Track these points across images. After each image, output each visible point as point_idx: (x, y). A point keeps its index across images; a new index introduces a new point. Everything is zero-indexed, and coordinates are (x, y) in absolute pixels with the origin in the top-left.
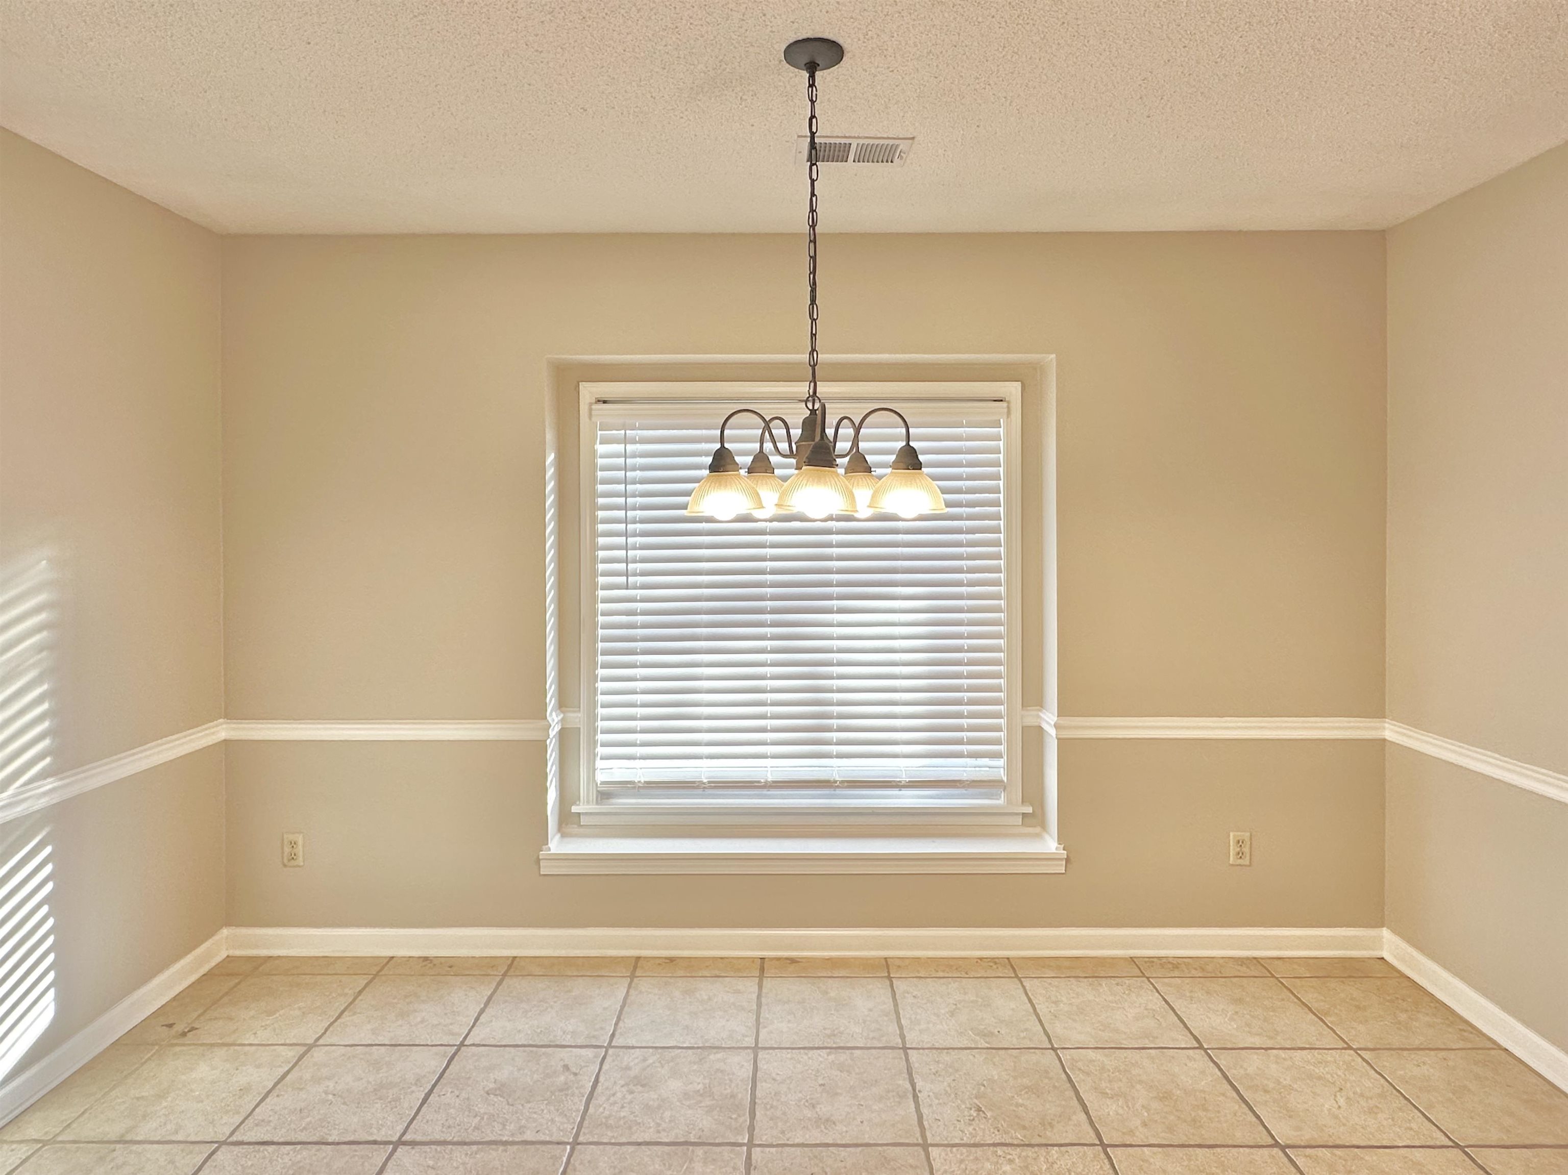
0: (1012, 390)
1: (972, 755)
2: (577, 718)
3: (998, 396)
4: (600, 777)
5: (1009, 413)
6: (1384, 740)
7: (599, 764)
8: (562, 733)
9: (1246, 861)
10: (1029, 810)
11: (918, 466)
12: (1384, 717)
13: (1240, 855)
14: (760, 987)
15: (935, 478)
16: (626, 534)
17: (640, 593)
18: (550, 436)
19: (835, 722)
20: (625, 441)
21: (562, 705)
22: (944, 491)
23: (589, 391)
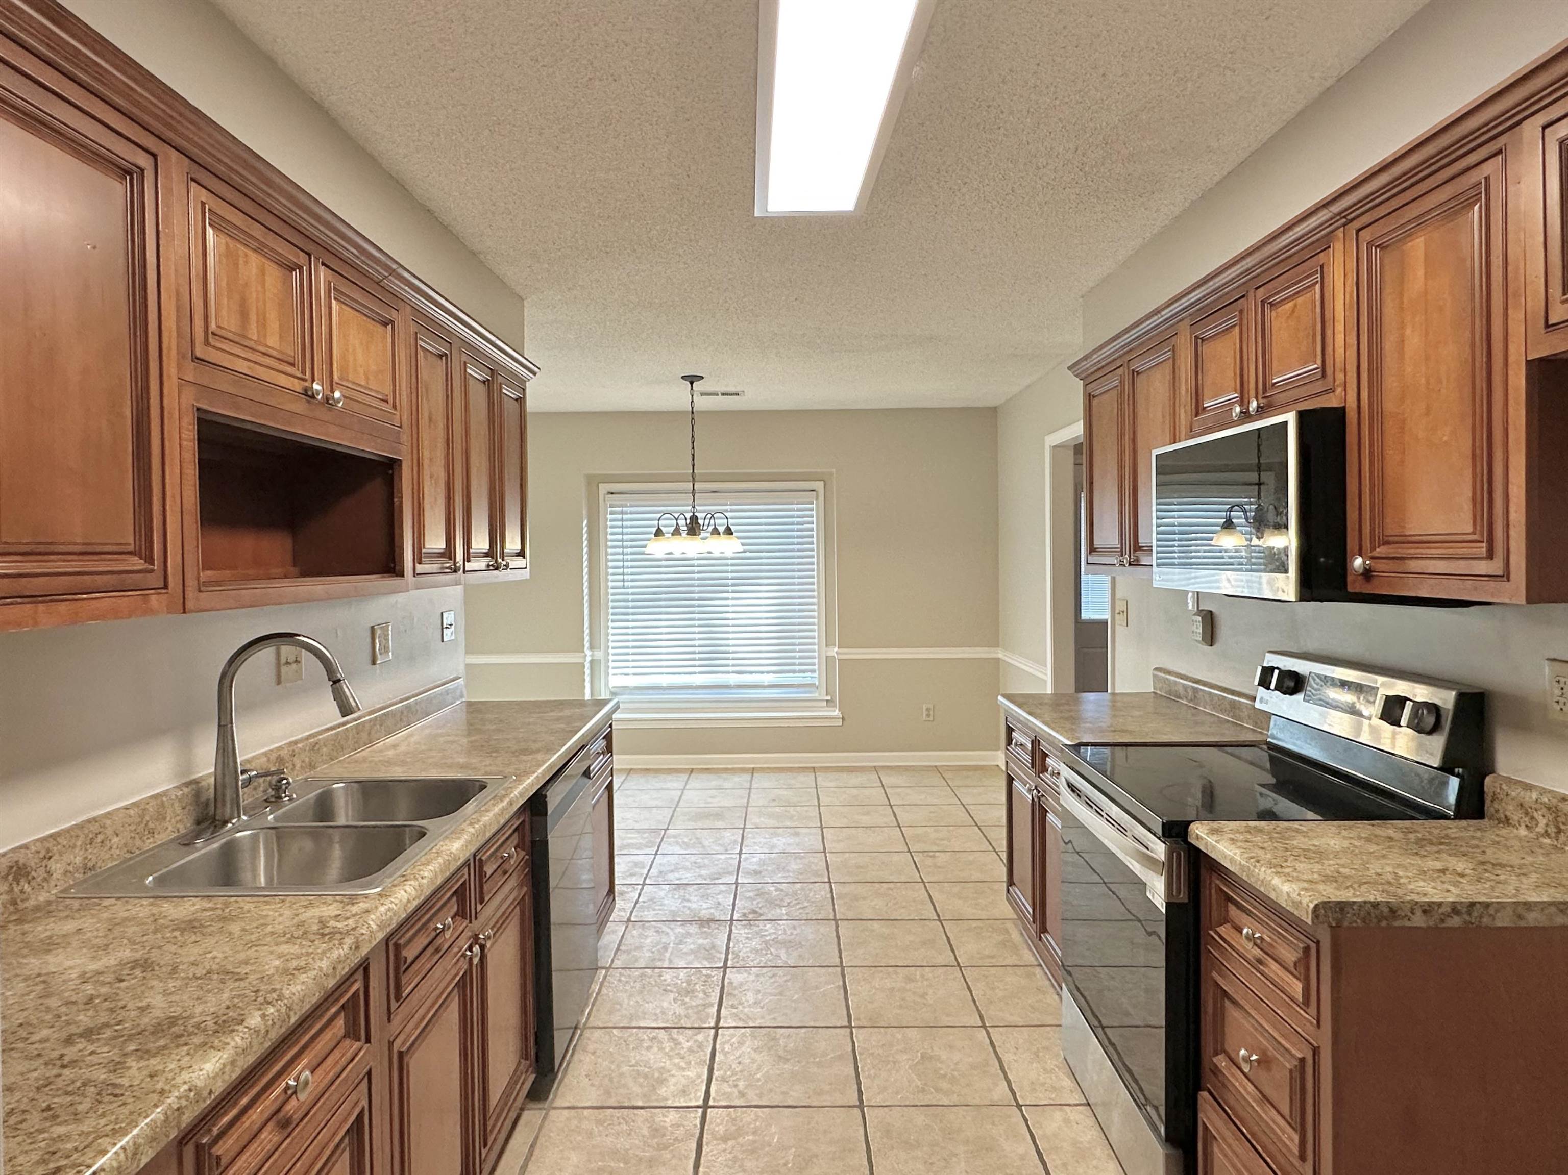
0: (819, 486)
1: (800, 671)
2: (599, 655)
3: (811, 488)
4: (611, 685)
5: (817, 499)
6: (999, 659)
7: (611, 678)
8: (592, 662)
9: (931, 718)
10: (829, 698)
11: (732, 534)
12: (998, 646)
13: (928, 715)
14: (688, 779)
15: (739, 538)
16: (623, 561)
17: (630, 591)
18: (584, 512)
19: (731, 656)
20: (622, 513)
21: (592, 648)
22: (743, 545)
23: (604, 488)
